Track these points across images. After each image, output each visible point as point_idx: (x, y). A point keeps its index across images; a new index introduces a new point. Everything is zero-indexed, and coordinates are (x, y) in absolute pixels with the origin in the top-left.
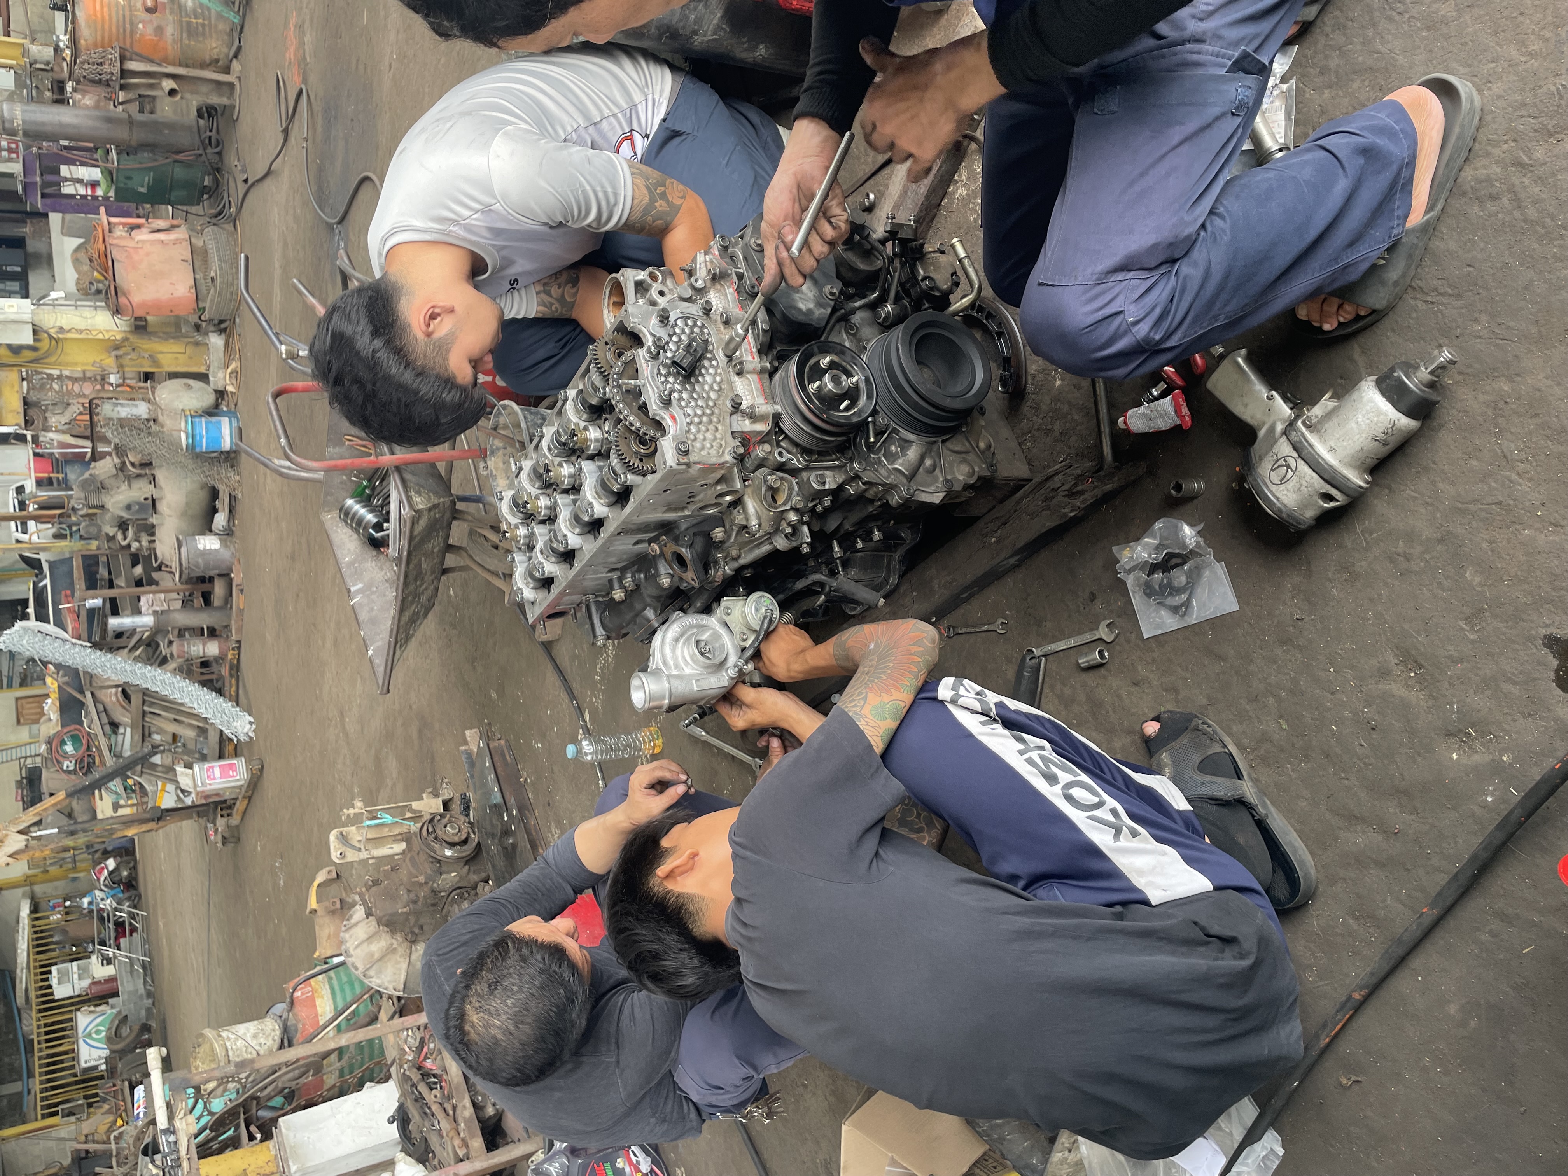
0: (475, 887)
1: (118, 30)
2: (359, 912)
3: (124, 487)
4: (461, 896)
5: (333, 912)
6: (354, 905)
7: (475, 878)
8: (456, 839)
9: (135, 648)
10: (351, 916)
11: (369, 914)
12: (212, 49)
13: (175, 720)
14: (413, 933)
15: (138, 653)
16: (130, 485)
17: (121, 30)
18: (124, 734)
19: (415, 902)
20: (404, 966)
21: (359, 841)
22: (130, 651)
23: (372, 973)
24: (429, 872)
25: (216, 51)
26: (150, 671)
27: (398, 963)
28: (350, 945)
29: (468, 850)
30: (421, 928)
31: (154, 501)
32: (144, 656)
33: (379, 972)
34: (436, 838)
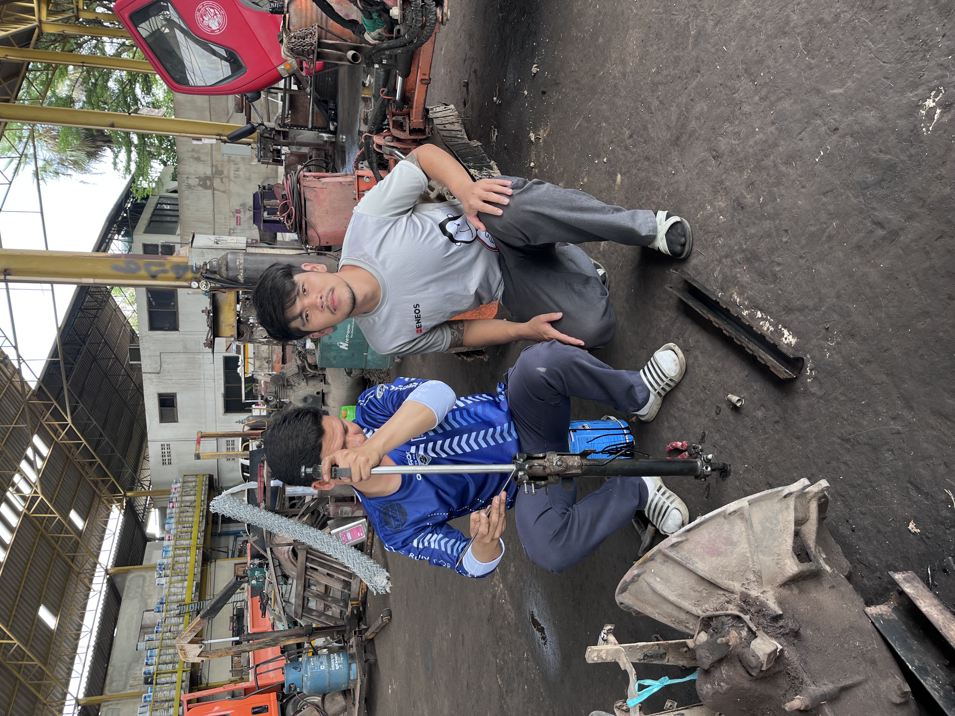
1: (317, 18)
3: (303, 384)
13: (328, 574)
16: (307, 382)
18: (292, 584)
31: (323, 394)
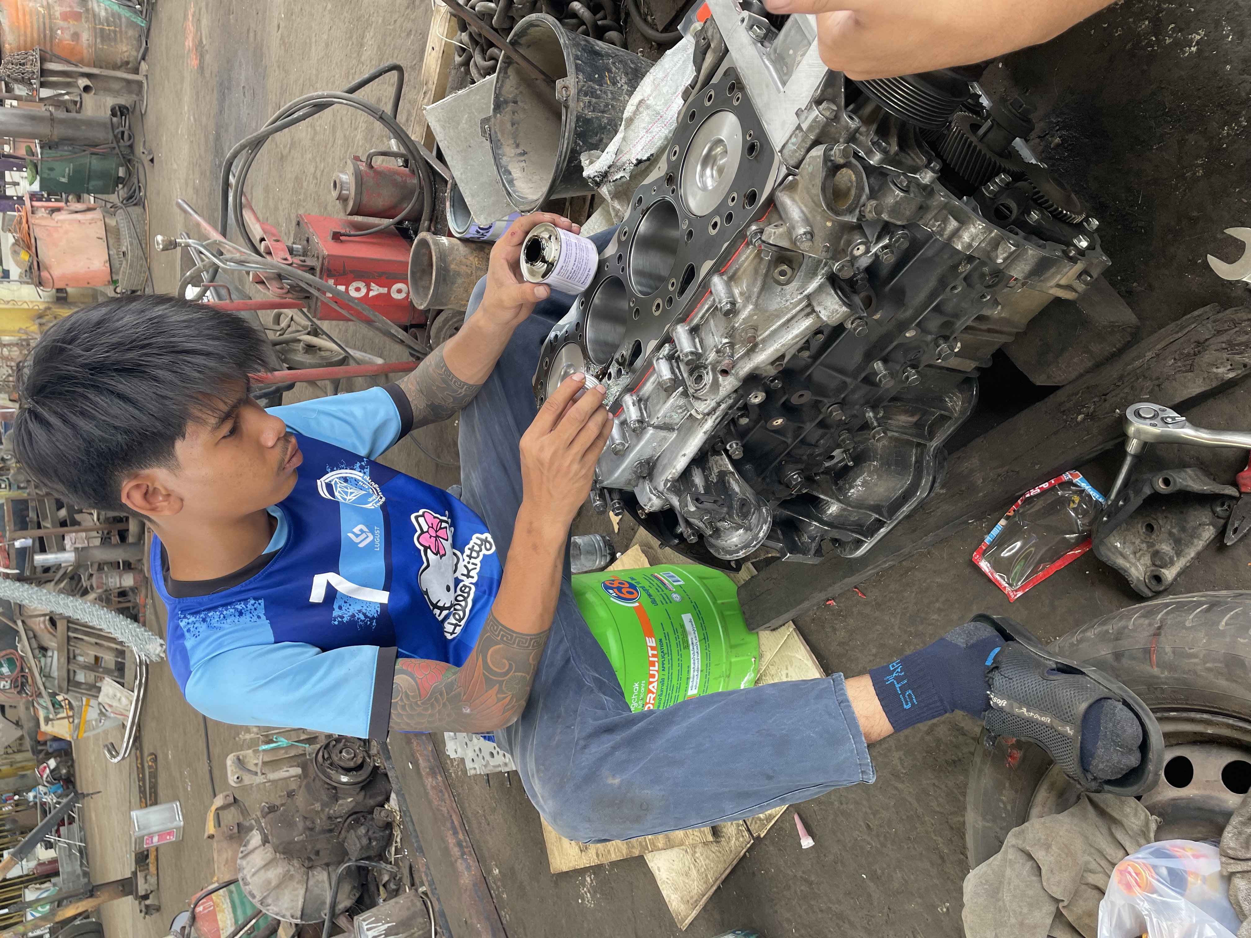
0: (371, 812)
1: (39, 36)
2: (255, 839)
4: (357, 821)
5: (231, 838)
6: (251, 829)
7: (372, 802)
8: (352, 764)
9: (60, 581)
10: (248, 842)
11: (265, 841)
12: (123, 52)
13: (96, 643)
14: (310, 859)
15: (62, 585)
17: (42, 36)
18: (52, 657)
19: (311, 829)
20: (302, 892)
21: (256, 765)
22: (56, 583)
23: (269, 901)
24: (325, 798)
25: (126, 54)
26: (72, 601)
27: (295, 889)
28: (247, 872)
29: (363, 775)
30: (317, 853)
32: (68, 587)
33: (277, 899)
34: (331, 764)
